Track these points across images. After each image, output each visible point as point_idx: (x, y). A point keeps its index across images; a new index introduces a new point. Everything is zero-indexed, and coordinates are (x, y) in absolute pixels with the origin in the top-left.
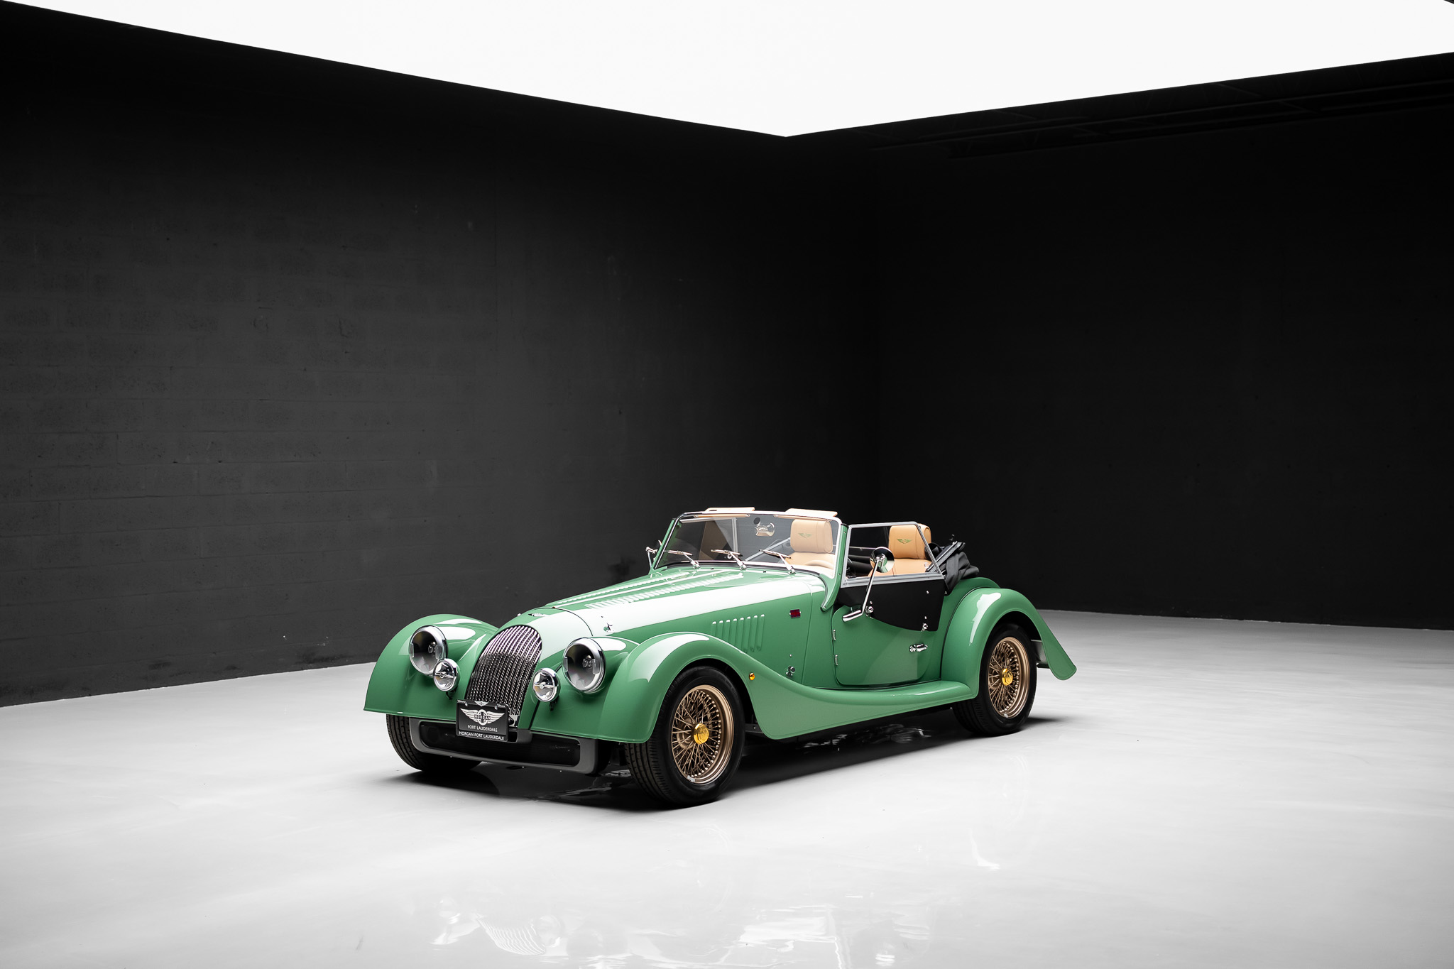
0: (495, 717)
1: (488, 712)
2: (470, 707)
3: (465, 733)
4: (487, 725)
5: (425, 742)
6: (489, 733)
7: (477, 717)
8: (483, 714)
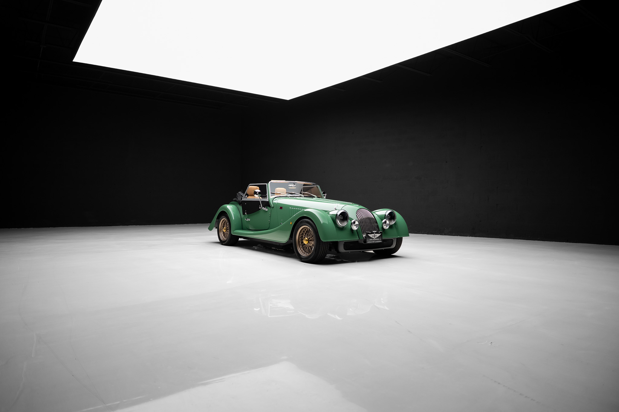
0: (378, 235)
3: (369, 242)
4: (376, 238)
5: (344, 248)
6: (377, 240)
7: (373, 236)
8: (375, 235)
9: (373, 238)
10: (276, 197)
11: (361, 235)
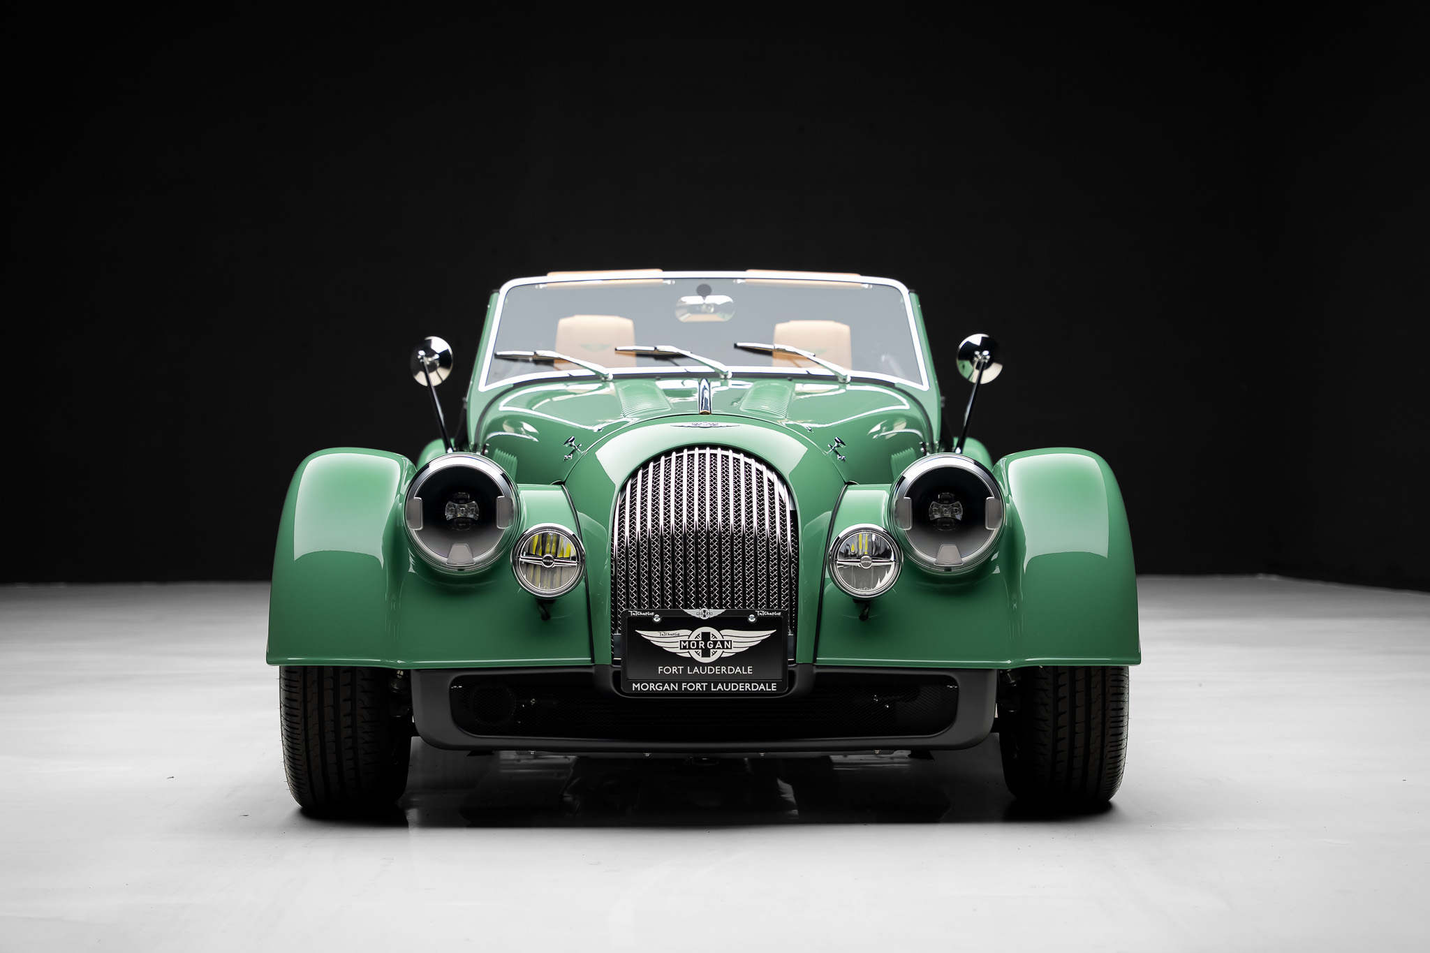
0: (742, 640)
1: (724, 632)
2: (664, 626)
3: (650, 687)
4: (721, 661)
5: (462, 723)
6: (726, 680)
7: (687, 646)
8: (706, 636)
9: (691, 662)
10: (518, 386)
11: (606, 637)
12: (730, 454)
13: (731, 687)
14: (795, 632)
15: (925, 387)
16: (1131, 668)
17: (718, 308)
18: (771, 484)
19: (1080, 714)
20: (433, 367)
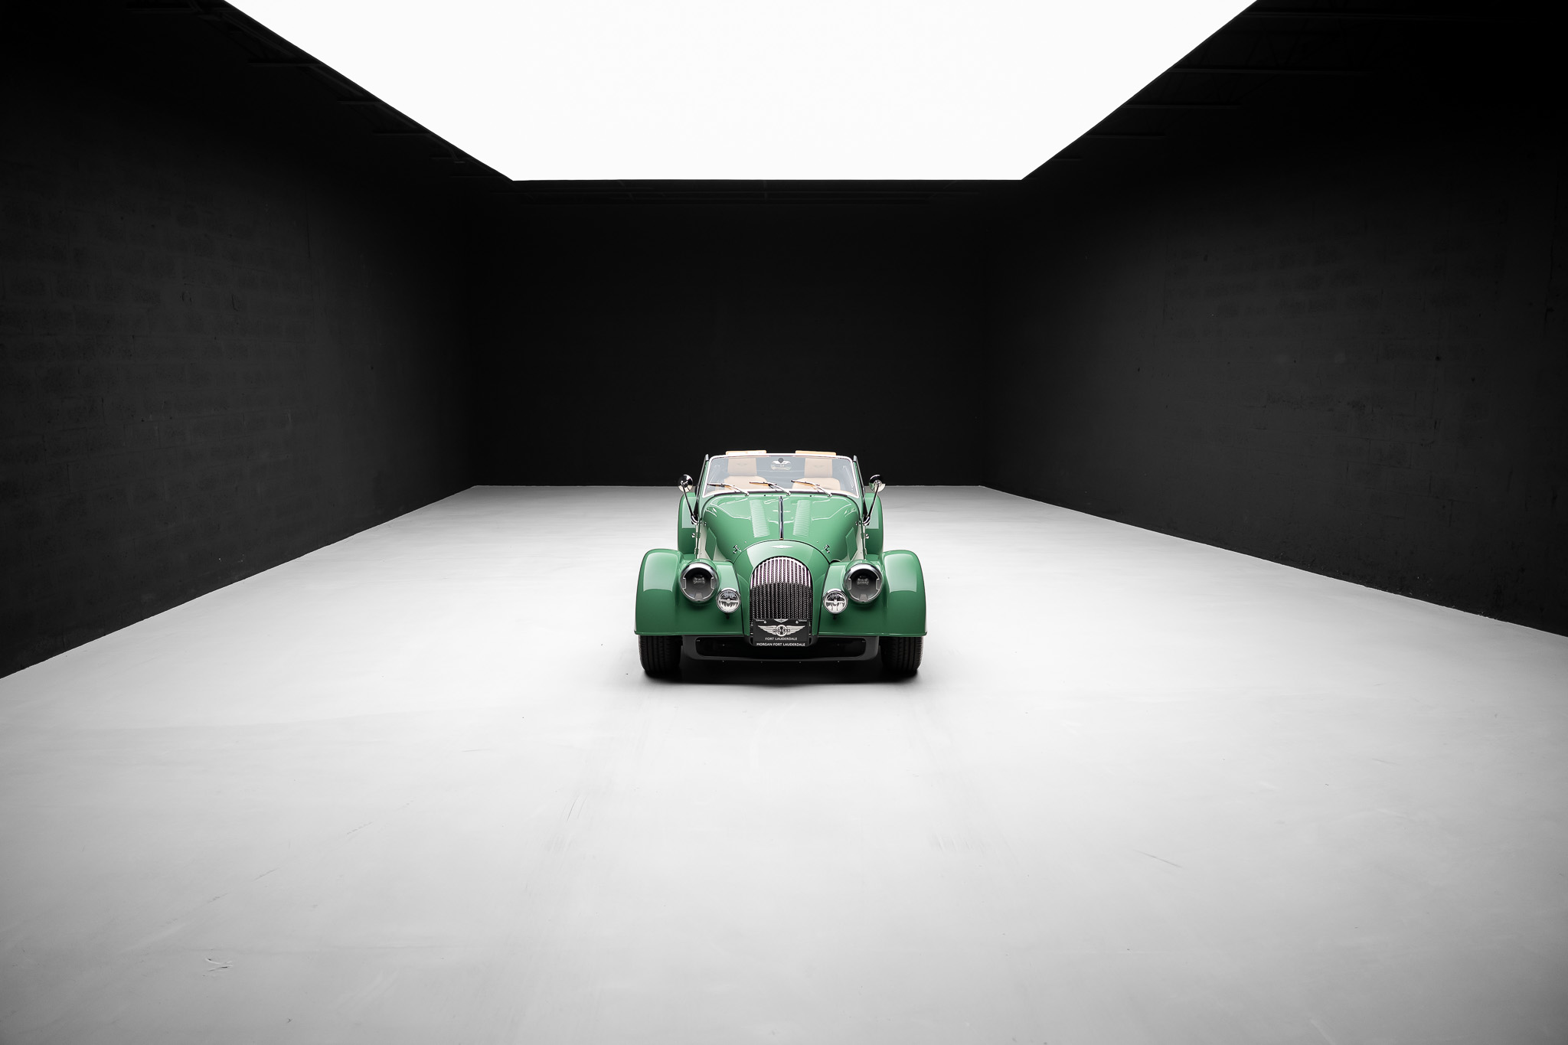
0: (794, 629)
1: (788, 626)
3: (763, 644)
4: (787, 636)
5: (700, 652)
6: (788, 642)
7: (775, 631)
8: (782, 628)
9: (777, 636)
10: (716, 496)
11: (748, 625)
12: (790, 560)
13: (790, 644)
14: (811, 624)
15: (858, 497)
16: (924, 637)
17: (786, 465)
18: (803, 569)
19: (907, 648)
20: (686, 486)
